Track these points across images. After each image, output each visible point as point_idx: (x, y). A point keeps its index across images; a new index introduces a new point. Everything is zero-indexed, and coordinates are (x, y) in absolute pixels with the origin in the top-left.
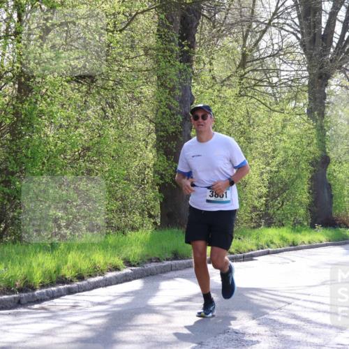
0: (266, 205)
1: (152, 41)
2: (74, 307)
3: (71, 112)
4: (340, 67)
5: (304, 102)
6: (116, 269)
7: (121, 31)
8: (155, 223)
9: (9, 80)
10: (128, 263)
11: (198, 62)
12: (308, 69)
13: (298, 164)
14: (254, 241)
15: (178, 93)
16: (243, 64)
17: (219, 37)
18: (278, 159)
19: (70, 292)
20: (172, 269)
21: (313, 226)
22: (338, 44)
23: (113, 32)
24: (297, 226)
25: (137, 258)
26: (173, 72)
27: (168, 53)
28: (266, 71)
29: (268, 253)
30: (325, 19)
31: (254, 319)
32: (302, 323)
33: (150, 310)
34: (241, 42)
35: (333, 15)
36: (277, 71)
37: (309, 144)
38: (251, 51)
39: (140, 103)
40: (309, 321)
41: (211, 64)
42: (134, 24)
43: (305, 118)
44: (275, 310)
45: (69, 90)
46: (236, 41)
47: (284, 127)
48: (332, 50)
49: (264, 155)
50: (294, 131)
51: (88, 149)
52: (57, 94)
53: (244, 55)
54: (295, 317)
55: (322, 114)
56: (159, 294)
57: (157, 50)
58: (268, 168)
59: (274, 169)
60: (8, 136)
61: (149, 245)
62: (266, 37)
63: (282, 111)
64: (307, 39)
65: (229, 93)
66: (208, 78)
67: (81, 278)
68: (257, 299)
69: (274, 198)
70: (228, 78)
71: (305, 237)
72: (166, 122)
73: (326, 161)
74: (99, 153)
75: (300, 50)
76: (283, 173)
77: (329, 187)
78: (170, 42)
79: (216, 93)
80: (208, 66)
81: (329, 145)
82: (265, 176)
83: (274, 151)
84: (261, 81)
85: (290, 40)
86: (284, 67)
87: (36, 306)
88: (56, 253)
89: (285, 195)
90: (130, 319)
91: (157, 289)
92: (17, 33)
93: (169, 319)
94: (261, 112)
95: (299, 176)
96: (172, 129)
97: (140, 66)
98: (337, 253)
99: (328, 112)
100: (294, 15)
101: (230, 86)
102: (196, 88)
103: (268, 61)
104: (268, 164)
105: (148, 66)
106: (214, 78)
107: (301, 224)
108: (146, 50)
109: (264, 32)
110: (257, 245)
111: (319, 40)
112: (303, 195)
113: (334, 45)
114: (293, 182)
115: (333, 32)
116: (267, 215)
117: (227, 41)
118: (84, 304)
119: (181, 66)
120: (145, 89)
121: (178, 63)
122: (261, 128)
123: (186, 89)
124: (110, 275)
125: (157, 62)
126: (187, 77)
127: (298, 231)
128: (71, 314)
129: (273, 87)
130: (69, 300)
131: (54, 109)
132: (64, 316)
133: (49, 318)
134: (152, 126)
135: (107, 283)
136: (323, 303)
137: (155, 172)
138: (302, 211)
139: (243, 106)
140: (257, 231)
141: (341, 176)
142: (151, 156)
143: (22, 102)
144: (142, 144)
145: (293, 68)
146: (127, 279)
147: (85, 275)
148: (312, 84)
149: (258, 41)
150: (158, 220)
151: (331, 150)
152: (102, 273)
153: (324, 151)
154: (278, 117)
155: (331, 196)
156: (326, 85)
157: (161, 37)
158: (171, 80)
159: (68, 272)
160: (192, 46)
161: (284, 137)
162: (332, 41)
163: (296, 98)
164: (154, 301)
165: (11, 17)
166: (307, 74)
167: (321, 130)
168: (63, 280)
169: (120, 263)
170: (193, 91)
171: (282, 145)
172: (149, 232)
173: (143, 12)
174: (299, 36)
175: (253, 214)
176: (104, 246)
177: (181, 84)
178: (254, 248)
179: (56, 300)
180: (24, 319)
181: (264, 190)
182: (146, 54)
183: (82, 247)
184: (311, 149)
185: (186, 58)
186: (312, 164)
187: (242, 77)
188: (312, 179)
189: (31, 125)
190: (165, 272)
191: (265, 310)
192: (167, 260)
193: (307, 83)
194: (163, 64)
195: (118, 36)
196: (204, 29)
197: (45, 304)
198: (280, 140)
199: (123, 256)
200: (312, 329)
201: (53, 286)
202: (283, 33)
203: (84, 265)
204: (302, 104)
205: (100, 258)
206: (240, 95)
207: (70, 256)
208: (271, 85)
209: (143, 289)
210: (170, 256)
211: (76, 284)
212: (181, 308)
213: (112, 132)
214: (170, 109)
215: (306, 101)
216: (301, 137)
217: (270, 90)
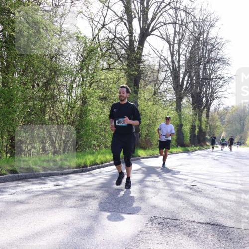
2: (100, 173)
3: (99, 110)
4: (186, 95)
5: (174, 106)
7: (115, 83)
9: (79, 99)
11: (140, 94)
16: (155, 94)
17: (147, 85)
19: (98, 168)
21: (177, 147)
22: (185, 88)
23: (112, 84)
28: (162, 96)
30: (181, 80)
31: (158, 177)
34: (154, 87)
35: (183, 79)
36: (166, 96)
38: (157, 90)
42: (119, 81)
43: (175, 111)
45: (98, 102)
46: (152, 87)
48: (183, 90)
51: (104, 122)
52: (94, 104)
53: (155, 91)
55: (180, 110)
60: (78, 117)
62: (162, 85)
64: (175, 86)
65: (150, 103)
70: (150, 98)
71: (175, 150)
73: (181, 125)
75: (173, 89)
77: (183, 134)
79: (146, 103)
80: (143, 95)
81: (183, 120)
84: (160, 99)
85: (170, 87)
86: (168, 95)
87: (88, 172)
88: (94, 155)
92: (81, 85)
94: (160, 110)
98: (185, 155)
99: (182, 110)
100: (171, 78)
101: (150, 101)
102: (139, 102)
106: (145, 98)
109: (162, 83)
111: (179, 87)
117: (149, 87)
118: (103, 172)
119: (135, 95)
122: (161, 115)
123: (136, 102)
126: (136, 98)
128: (99, 175)
130: (98, 170)
131: (94, 109)
132: (97, 175)
133: (92, 176)
139: (155, 107)
141: (186, 130)
143: (83, 107)
145: (171, 96)
147: (103, 162)
148: (177, 100)
149: (159, 87)
151: (183, 122)
153: (181, 122)
154: (166, 111)
155: (183, 137)
156: (182, 101)
159: (98, 162)
160: (138, 88)
162: (183, 87)
163: (172, 105)
165: (80, 80)
166: (175, 97)
167: (180, 115)
168: (96, 164)
170: (138, 102)
173: (122, 77)
174: (173, 85)
180: (84, 176)
183: (102, 154)
184: (177, 121)
185: (136, 92)
186: (177, 127)
187: (154, 98)
188: (177, 131)
189: (86, 114)
193: (175, 100)
195: (114, 85)
196: (142, 83)
197: (91, 172)
200: (177, 180)
201: (93, 166)
202: (168, 84)
203: (103, 159)
206: (154, 104)
207: (98, 156)
208: (164, 101)
211: (101, 165)
215: (175, 106)
216: (174, 118)
217: (163, 102)
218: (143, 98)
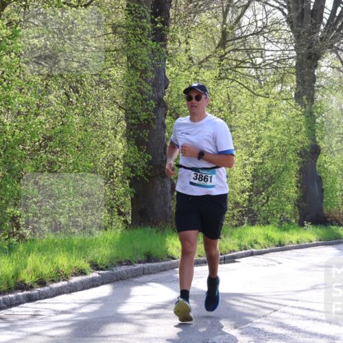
0: (249, 201)
1: (121, 17)
2: (34, 316)
3: (29, 97)
4: (331, 46)
5: (291, 84)
6: (82, 273)
7: (86, 6)
8: (125, 222)
10: (95, 266)
11: (173, 41)
12: (296, 49)
13: (285, 154)
14: (236, 241)
15: (151, 75)
16: (223, 44)
17: (196, 13)
18: (263, 149)
19: (30, 299)
20: (144, 272)
21: (301, 224)
22: (328, 21)
23: (76, 7)
24: (284, 224)
25: (105, 261)
26: (144, 53)
27: (139, 31)
28: (249, 51)
29: (252, 254)
31: (236, 328)
32: (290, 332)
33: (121, 319)
34: (221, 19)
36: (261, 51)
37: (297, 133)
38: (232, 28)
39: (108, 86)
40: (297, 330)
41: (187, 43)
43: (293, 103)
44: (259, 318)
45: (28, 72)
46: (216, 17)
47: (269, 113)
48: (322, 27)
49: (247, 144)
50: (280, 118)
51: (50, 139)
52: (14, 77)
53: (224, 33)
54: (282, 326)
55: (311, 99)
56: (130, 300)
57: (127, 27)
58: (251, 159)
59: (258, 160)
61: (119, 245)
62: (249, 13)
63: (267, 95)
64: (295, 15)
65: (208, 75)
66: (185, 59)
67: (42, 283)
68: (239, 305)
69: (259, 193)
70: (207, 58)
71: (292, 236)
72: (138, 109)
73: (315, 151)
74: (63, 144)
75: (286, 27)
76: (268, 164)
77: (320, 180)
78: (141, 18)
79: (193, 76)
80: (184, 46)
81: (319, 133)
82: (248, 168)
83: (258, 140)
84: (243, 62)
85: (275, 16)
86: (268, 46)
88: (14, 256)
89: (270, 189)
90: (97, 330)
91: (128, 295)
93: (141, 328)
94: (243, 97)
95: (285, 168)
96: (144, 116)
97: (108, 45)
98: (329, 252)
99: (318, 96)
101: (209, 68)
102: (170, 70)
103: (251, 39)
104: (252, 155)
105: (117, 45)
106: (190, 59)
107: (289, 222)
108: (115, 28)
109: (246, 7)
110: (240, 245)
111: (307, 16)
112: (291, 189)
113: (325, 21)
114: (279, 174)
115: (323, 7)
116: (250, 211)
117: (205, 17)
118: (45, 313)
119: (154, 45)
120: (113, 71)
121: (150, 42)
122: (243, 115)
123: (160, 72)
124: (75, 280)
125: (127, 41)
126: (160, 57)
127: (285, 230)
128: (31, 325)
129: (256, 69)
130: (28, 308)
131: (12, 93)
132: (23, 326)
133: (7, 329)
134: (122, 113)
135: (72, 289)
136: (313, 310)
137: (126, 164)
138: (289, 207)
139: (224, 90)
140: (239, 229)
141: (332, 168)
142: (120, 146)
144: (110, 133)
145: (279, 48)
146: (94, 284)
147: (47, 280)
148: (300, 65)
149: (239, 18)
150: (129, 218)
151: (322, 138)
152: (66, 278)
153: (314, 140)
154: (262, 102)
155: (322, 190)
156: (316, 67)
157: (131, 13)
158: (143, 61)
159: (27, 278)
160: (166, 22)
161: (270, 125)
162: (322, 17)
163: (282, 81)
164: (124, 309)
166: (294, 53)
167: (310, 116)
168: (22, 286)
169: (86, 266)
170: (168, 73)
171: (267, 133)
172: (119, 231)
174: (286, 11)
175: (235, 211)
176: (69, 248)
177: (153, 65)
178: (236, 248)
179: (14, 309)
181: (247, 184)
182: (115, 32)
183: (43, 250)
184: (300, 137)
185: (160, 36)
186: (300, 155)
187: (222, 58)
188: (300, 171)
190: (136, 276)
191: (248, 318)
192: (140, 262)
193: (294, 64)
194: (133, 43)
196: (179, 4)
197: (2, 313)
198: (265, 128)
199: (90, 258)
200: (301, 339)
201: (11, 293)
202: (268, 7)
203: (46, 269)
204: (289, 88)
205: (63, 261)
206: (220, 78)
207: (30, 259)
208: (254, 66)
209: (113, 295)
210: (142, 258)
211: (38, 290)
212: (155, 316)
213: (77, 119)
214: (142, 93)
215: (294, 84)
216: (288, 125)
217: (253, 72)
218: (183, 58)
